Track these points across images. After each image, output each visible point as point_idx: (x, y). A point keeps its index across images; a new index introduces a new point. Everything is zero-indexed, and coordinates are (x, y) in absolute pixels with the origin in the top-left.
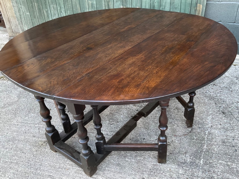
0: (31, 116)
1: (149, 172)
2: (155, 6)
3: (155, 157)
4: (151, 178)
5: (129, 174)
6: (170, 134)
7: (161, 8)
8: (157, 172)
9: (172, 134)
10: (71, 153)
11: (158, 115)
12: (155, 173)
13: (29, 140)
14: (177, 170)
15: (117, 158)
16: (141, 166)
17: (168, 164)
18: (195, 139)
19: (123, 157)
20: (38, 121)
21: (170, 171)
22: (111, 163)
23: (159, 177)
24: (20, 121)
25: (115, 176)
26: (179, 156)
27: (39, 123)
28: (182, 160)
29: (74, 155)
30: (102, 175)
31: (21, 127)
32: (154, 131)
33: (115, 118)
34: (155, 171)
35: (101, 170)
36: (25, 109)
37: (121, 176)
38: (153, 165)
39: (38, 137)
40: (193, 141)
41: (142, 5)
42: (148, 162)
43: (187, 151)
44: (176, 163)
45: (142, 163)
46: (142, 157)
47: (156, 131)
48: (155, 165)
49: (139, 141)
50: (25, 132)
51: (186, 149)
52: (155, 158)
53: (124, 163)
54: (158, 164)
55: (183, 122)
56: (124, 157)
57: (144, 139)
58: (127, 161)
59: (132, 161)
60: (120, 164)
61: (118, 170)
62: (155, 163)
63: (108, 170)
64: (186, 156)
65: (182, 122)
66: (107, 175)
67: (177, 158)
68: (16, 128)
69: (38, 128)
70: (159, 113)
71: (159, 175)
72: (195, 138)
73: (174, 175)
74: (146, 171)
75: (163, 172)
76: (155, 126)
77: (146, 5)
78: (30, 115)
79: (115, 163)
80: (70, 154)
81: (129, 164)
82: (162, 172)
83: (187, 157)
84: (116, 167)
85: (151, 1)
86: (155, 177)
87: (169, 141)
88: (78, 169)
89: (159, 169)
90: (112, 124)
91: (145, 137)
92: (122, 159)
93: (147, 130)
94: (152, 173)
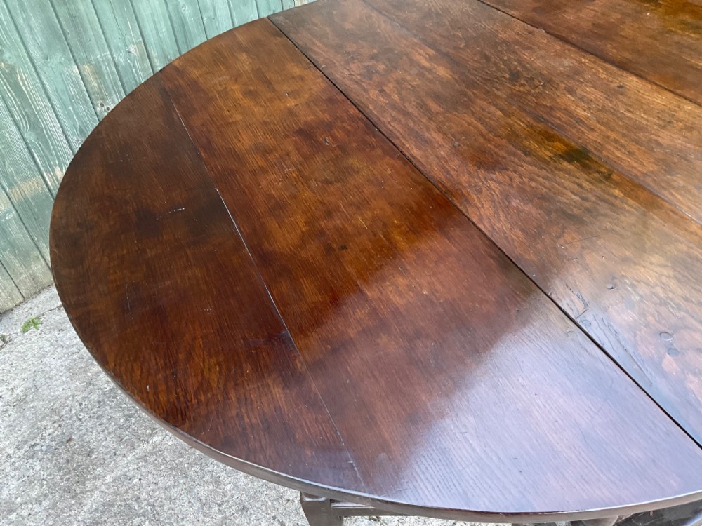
2: (185, 19)
7: (205, 19)
41: (145, 34)
77: (156, 29)
85: (167, 7)
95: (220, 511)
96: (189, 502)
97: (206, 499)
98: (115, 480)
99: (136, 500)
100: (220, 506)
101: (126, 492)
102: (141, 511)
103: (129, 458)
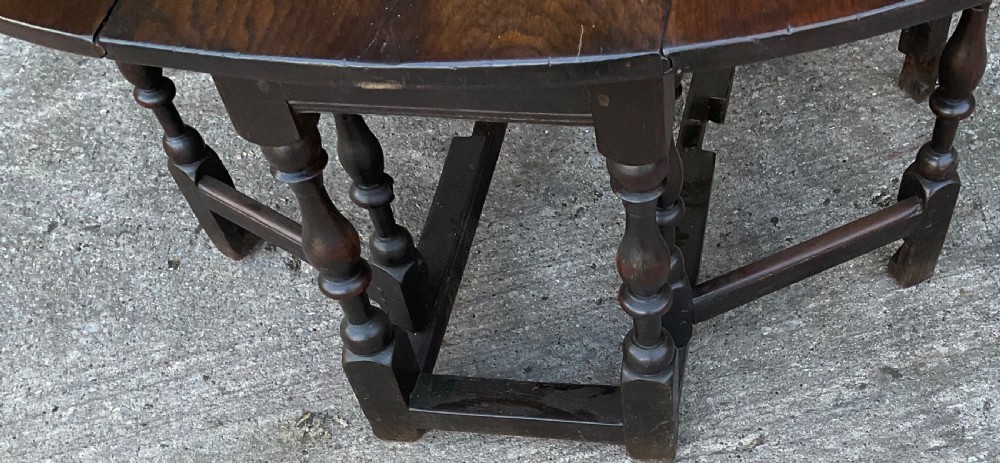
0: (90, 339)
1: (891, 337)
3: (872, 274)
4: (913, 354)
5: (821, 380)
6: (865, 156)
8: (920, 324)
9: (876, 155)
10: (529, 404)
11: (756, 95)
12: (915, 330)
13: (205, 450)
14: (989, 282)
15: (721, 343)
16: (842, 328)
17: (942, 275)
18: (976, 137)
19: (741, 329)
20: (162, 345)
21: (967, 298)
22: (708, 373)
23: (941, 336)
24: (48, 383)
25: (769, 413)
26: (961, 229)
27: (177, 348)
28: (980, 236)
29: (548, 404)
30: (711, 433)
31: (90, 411)
32: (793, 172)
33: (566, 179)
34: (912, 322)
35: (690, 419)
36: (11, 314)
37: (792, 399)
38: (888, 302)
39: (243, 414)
40: (973, 148)
42: (859, 302)
43: (979, 198)
44: (968, 262)
45: (838, 315)
46: (818, 294)
47: (801, 168)
48: (894, 301)
49: (757, 237)
50: (144, 425)
51: (970, 191)
52: (875, 275)
53: (765, 350)
54: (905, 291)
55: (885, 86)
56: (747, 325)
57: (775, 220)
58: (773, 336)
59: (794, 328)
60: (752, 361)
61: (763, 387)
62: (890, 295)
63: (722, 404)
64: (988, 218)
65: (880, 90)
66: (734, 424)
67: (959, 239)
68: (61, 429)
69: (199, 377)
70: (753, 83)
71: (936, 332)
72: (971, 132)
73: (992, 306)
74: (877, 339)
75: (942, 312)
76: (784, 149)
78: (75, 332)
79: (729, 367)
80: (528, 408)
81: (790, 342)
82: (940, 315)
83: (991, 219)
84: (745, 380)
86: (926, 343)
87: (885, 187)
88: (587, 456)
89: (921, 308)
90: (574, 213)
91: (774, 212)
92: (746, 339)
93: (757, 177)
94: (906, 337)
95: (156, 180)
96: (136, 157)
97: (152, 163)
98: (87, 100)
99: (89, 131)
100: (160, 175)
101: (87, 118)
102: (86, 142)
103: (114, 85)
